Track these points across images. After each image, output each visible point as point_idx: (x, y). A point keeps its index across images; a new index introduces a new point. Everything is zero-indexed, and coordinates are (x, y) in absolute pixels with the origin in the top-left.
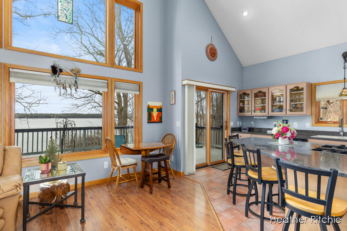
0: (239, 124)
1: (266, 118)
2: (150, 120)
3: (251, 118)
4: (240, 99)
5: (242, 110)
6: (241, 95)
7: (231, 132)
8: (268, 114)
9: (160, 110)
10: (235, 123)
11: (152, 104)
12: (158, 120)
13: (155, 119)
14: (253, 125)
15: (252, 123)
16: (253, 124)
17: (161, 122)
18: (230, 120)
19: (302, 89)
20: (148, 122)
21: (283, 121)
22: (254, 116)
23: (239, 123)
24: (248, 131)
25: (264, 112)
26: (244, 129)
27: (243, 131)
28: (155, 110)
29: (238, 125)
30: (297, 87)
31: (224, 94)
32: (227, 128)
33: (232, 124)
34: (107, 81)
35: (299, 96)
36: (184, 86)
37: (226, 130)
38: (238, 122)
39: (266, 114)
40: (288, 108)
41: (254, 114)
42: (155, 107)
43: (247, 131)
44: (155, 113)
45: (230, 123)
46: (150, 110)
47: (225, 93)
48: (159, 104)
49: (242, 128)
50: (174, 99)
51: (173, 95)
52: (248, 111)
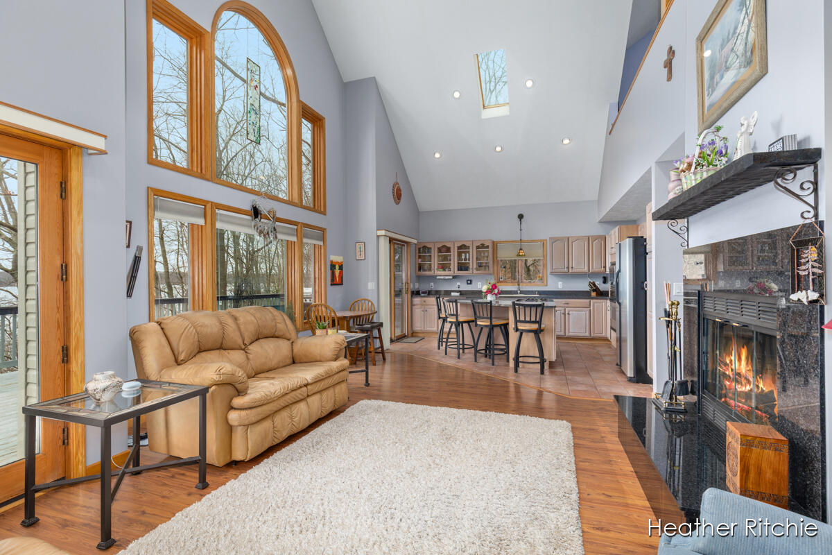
0: (416, 286)
1: (451, 278)
2: (333, 282)
3: (433, 278)
4: (418, 254)
5: (420, 268)
6: (419, 249)
7: (412, 297)
8: (454, 273)
9: (341, 268)
10: (414, 286)
11: (334, 258)
12: (340, 282)
13: (337, 279)
14: (433, 287)
15: (432, 284)
17: (342, 284)
18: (410, 281)
19: (488, 247)
20: (331, 285)
21: (467, 281)
22: (437, 276)
23: (417, 284)
25: (448, 271)
26: (423, 293)
27: (422, 295)
28: (337, 267)
30: (483, 245)
31: (403, 248)
32: (407, 291)
33: (412, 287)
34: (296, 227)
35: (484, 253)
36: (378, 237)
37: (406, 295)
39: (451, 273)
40: (475, 266)
41: (437, 273)
42: (337, 263)
43: (426, 295)
44: (337, 272)
45: (410, 285)
46: (333, 266)
47: (405, 246)
48: (340, 259)
49: (420, 291)
50: (363, 253)
51: (360, 248)
52: (430, 270)
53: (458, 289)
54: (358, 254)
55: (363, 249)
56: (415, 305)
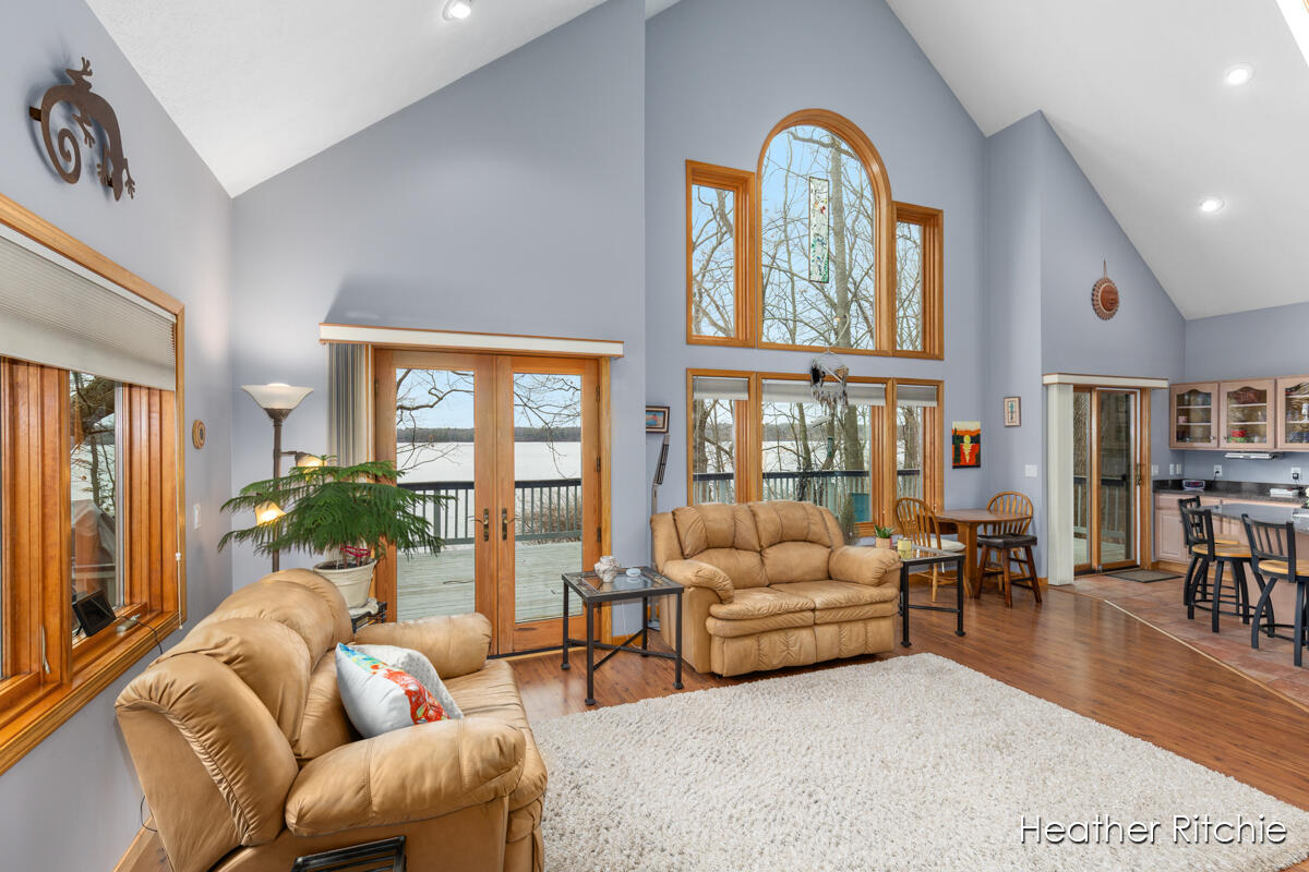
0: (1173, 471)
1: (1267, 456)
2: (958, 463)
3: (1218, 456)
4: (1178, 405)
5: (1183, 434)
6: (1180, 398)
7: (1154, 492)
8: (1276, 446)
9: (976, 439)
10: (1164, 469)
11: (961, 426)
12: (973, 462)
13: (968, 458)
14: (1221, 474)
15: (1219, 468)
16: (1219, 472)
17: (978, 466)
18: (1149, 462)
20: (954, 467)
22: (1226, 452)
23: (1175, 467)
24: (1205, 489)
25: (1260, 442)
26: (1189, 485)
27: (1188, 489)
28: (967, 439)
29: (1171, 472)
31: (1132, 397)
32: (1141, 480)
33: (1155, 472)
34: (884, 386)
36: (1046, 386)
37: (1138, 487)
38: (1172, 466)
39: (1268, 446)
41: (1224, 445)
42: (967, 432)
43: (1200, 488)
44: (967, 446)
45: (1149, 469)
46: (958, 439)
47: (1135, 393)
48: (973, 426)
49: (1184, 482)
50: (1016, 416)
51: (1012, 407)
52: (1207, 438)
53: (1293, 482)
54: (1008, 416)
55: (1016, 409)
56: (1160, 509)
